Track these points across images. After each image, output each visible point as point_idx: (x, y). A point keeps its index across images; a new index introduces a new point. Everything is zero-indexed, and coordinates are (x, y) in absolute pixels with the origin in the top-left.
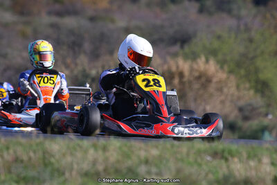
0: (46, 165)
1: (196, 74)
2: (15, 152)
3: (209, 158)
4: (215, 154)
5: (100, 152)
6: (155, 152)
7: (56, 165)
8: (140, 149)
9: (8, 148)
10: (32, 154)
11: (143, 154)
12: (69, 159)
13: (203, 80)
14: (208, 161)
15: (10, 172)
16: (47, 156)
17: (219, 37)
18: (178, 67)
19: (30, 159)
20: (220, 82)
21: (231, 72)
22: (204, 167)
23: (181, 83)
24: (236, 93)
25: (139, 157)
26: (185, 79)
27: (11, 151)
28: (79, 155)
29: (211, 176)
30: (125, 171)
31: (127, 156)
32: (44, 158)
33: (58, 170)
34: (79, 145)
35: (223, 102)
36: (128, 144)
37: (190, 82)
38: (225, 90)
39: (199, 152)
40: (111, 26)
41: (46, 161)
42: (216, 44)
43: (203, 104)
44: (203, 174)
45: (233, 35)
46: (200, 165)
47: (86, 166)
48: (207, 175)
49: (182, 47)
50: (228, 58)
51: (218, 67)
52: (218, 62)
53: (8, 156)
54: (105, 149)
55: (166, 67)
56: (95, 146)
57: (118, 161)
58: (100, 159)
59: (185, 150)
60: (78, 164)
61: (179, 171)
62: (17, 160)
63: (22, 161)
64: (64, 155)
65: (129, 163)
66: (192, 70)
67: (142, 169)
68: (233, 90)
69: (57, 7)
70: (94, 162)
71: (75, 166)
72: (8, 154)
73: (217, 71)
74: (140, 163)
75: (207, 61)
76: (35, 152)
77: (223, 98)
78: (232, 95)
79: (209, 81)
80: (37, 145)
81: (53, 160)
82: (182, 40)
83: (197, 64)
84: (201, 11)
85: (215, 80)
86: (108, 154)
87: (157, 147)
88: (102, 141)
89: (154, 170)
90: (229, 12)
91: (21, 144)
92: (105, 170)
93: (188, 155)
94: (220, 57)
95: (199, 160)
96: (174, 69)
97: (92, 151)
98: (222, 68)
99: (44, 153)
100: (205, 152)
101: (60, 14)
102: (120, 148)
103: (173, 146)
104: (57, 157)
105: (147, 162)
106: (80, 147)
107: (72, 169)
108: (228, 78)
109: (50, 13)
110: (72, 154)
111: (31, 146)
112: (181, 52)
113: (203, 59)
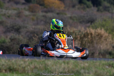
0: (46, 69)
1: (97, 34)
2: (34, 64)
3: (107, 67)
4: (109, 65)
5: (66, 65)
6: (87, 65)
7: (50, 70)
8: (81, 63)
9: (32, 63)
10: (41, 65)
11: (82, 65)
12: (55, 67)
13: (100, 36)
14: (107, 68)
15: (33, 72)
16: (46, 66)
17: (105, 20)
18: (90, 32)
19: (40, 67)
20: (106, 37)
21: (109, 33)
22: (106, 70)
23: (91, 37)
24: (112, 41)
25: (81, 66)
26: (93, 36)
27: (33, 64)
28: (58, 65)
29: (108, 74)
30: (76, 72)
31: (76, 66)
32: (45, 67)
33: (50, 71)
34: (58, 62)
35: (106, 44)
36: (77, 62)
37: (95, 37)
38: (108, 40)
39: (103, 65)
40: (65, 16)
41: (46, 68)
42: (104, 23)
43: (99, 45)
44: (105, 73)
45: (110, 20)
46: (104, 69)
47: (61, 70)
48: (107, 73)
49: (91, 24)
50: (109, 28)
51: (105, 31)
52: (105, 30)
53: (32, 66)
54: (68, 63)
55: (86, 31)
56: (64, 62)
57: (73, 68)
58: (66, 67)
59: (98, 64)
60: (58, 69)
61: (96, 72)
62: (35, 67)
63: (37, 68)
64: (53, 65)
65: (77, 69)
66: (95, 32)
67: (82, 71)
68: (110, 40)
69: (45, 9)
70: (64, 68)
71: (57, 70)
72: (32, 65)
73: (105, 33)
74: (81, 69)
75: (101, 29)
76: (42, 64)
77: (107, 43)
78: (110, 42)
79: (102, 36)
80: (43, 62)
81: (48, 68)
82: (91, 21)
83: (97, 30)
84: (98, 11)
85: (104, 36)
86: (69, 65)
87: (87, 63)
88: (67, 60)
89: (87, 71)
90: (108, 11)
91: (36, 61)
92: (68, 71)
93: (99, 66)
94: (105, 28)
95: (104, 68)
96: (89, 32)
97: (63, 64)
98: (106, 31)
99: (45, 65)
100: (106, 64)
101: (46, 12)
102: (74, 63)
103: (93, 62)
104: (50, 66)
105: (84, 68)
106: (59, 63)
107: (56, 71)
108: (109, 35)
109: (42, 12)
110: (56, 65)
111: (40, 62)
112: (91, 26)
113: (100, 28)
